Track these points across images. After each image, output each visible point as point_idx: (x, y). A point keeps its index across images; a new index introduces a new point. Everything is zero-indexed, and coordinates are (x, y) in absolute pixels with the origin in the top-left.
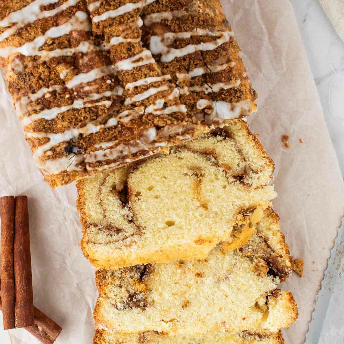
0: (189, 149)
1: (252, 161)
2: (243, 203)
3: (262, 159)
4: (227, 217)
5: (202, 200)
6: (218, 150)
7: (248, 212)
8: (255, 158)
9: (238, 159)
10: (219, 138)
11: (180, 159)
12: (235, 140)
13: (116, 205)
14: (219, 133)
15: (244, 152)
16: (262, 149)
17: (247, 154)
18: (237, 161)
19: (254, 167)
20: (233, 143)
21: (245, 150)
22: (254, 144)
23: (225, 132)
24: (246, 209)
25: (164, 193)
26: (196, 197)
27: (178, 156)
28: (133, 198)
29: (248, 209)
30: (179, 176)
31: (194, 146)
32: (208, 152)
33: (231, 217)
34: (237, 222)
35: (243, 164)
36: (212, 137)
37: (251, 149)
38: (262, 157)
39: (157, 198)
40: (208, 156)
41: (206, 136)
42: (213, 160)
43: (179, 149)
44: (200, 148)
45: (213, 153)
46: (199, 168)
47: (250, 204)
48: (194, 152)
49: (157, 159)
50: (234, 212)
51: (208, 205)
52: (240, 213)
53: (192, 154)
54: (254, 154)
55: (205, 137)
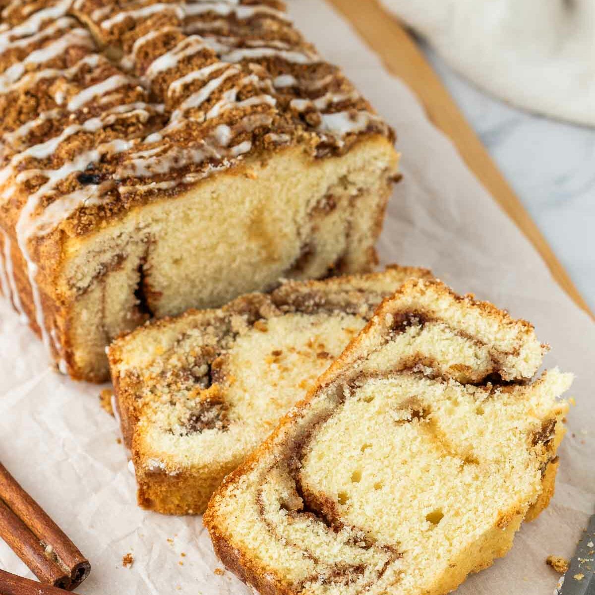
0: (375, 375)
1: (496, 339)
2: (530, 423)
3: (510, 328)
4: (520, 459)
5: (459, 452)
6: (425, 351)
7: (548, 434)
8: (497, 333)
9: (470, 347)
10: (412, 330)
11: (369, 400)
12: (442, 320)
13: (321, 532)
14: (405, 323)
15: (471, 331)
16: (498, 313)
17: (478, 332)
18: (471, 352)
19: (505, 346)
20: (442, 326)
21: (470, 327)
22: (479, 310)
23: (415, 316)
24: (540, 431)
25: (386, 473)
26: (445, 452)
27: (363, 397)
28: (340, 508)
29: (544, 429)
30: (391, 430)
31: (378, 365)
32: (409, 364)
33: (526, 455)
34: (539, 458)
35: (483, 353)
36: (398, 334)
37: (480, 320)
38: (507, 324)
39: (381, 488)
40: (415, 370)
41: (388, 338)
42: (428, 371)
43: (357, 384)
44: (392, 363)
45: (420, 359)
46: (413, 400)
47: (541, 420)
48: (386, 375)
49: (330, 421)
50: (525, 446)
51: (475, 456)
52: (535, 443)
53: (385, 381)
54: (490, 326)
55: (387, 342)
